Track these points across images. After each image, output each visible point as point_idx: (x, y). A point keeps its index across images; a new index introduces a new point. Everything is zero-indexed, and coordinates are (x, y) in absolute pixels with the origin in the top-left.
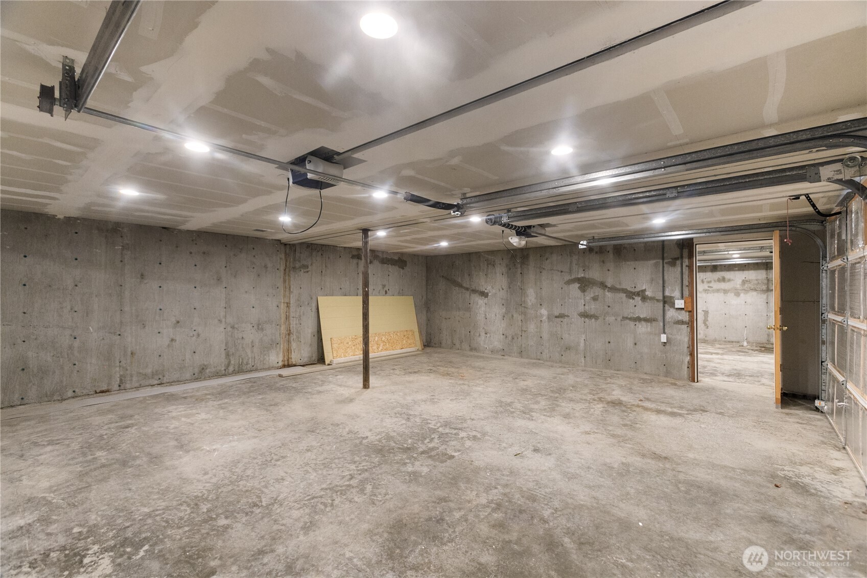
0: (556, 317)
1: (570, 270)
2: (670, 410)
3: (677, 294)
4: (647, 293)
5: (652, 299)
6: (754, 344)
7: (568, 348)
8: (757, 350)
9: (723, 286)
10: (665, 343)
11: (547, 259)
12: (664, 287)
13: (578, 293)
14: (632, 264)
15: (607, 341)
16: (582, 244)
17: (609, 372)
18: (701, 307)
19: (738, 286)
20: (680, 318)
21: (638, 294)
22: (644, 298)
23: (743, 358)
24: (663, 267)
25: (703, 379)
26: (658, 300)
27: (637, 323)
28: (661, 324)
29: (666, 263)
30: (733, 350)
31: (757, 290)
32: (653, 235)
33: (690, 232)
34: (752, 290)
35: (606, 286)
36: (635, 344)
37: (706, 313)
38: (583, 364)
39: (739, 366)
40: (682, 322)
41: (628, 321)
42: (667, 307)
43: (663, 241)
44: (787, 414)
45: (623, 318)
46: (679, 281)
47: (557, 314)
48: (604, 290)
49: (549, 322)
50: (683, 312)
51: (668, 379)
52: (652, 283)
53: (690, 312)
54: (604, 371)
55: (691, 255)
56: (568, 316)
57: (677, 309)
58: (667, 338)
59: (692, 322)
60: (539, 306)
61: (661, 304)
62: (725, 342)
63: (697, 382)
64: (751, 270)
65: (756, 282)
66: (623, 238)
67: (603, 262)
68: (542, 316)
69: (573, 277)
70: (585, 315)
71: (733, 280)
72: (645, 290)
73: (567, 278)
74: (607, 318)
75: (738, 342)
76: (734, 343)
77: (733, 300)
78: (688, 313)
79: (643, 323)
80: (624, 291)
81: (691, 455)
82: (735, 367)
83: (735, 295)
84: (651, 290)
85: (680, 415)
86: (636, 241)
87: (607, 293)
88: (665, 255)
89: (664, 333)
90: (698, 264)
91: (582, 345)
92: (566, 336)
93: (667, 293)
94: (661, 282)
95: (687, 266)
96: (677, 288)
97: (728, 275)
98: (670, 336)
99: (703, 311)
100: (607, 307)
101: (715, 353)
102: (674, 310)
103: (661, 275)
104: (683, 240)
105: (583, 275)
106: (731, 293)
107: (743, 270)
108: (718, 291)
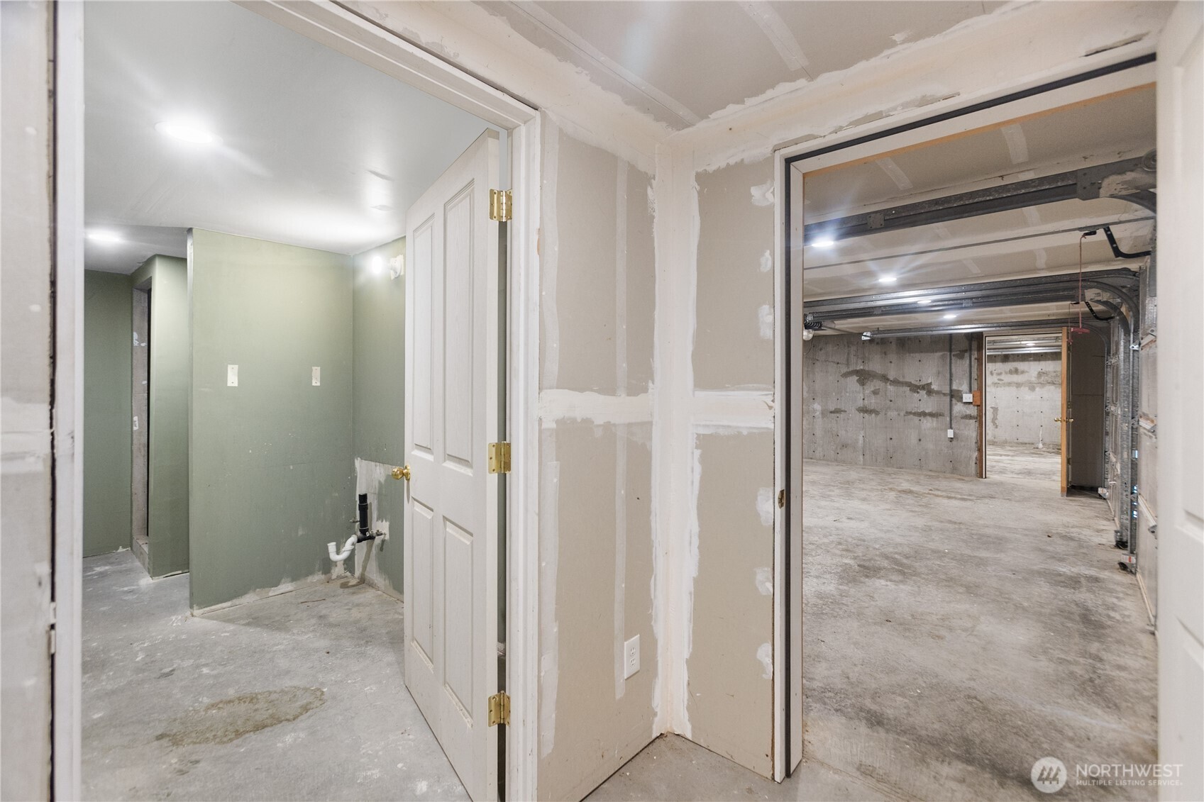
0: (831, 412)
1: (848, 362)
2: (960, 496)
3: (965, 387)
4: (933, 387)
5: (938, 393)
6: (1051, 446)
7: (844, 446)
8: (1053, 452)
9: (1015, 378)
10: (951, 438)
11: (821, 350)
12: (951, 380)
13: (857, 387)
14: (918, 356)
15: (889, 438)
16: (865, 336)
17: (890, 470)
18: (990, 402)
19: (1033, 379)
20: (968, 412)
21: (923, 387)
22: (930, 392)
23: (1037, 459)
24: (951, 359)
25: (991, 476)
26: (945, 394)
27: (922, 418)
28: (948, 419)
29: (954, 355)
30: (1026, 452)
31: (1054, 384)
32: (942, 328)
33: (980, 326)
34: (1049, 383)
35: (888, 379)
36: (920, 440)
37: (995, 410)
38: (862, 462)
39: (1031, 466)
40: (970, 417)
41: (912, 416)
42: (954, 401)
43: (951, 335)
44: (1071, 500)
45: (907, 412)
46: (967, 375)
47: (832, 409)
48: (886, 383)
49: (823, 418)
50: (971, 406)
51: (954, 475)
52: (938, 376)
53: (978, 406)
54: (886, 468)
55: (980, 348)
56: (846, 411)
57: (965, 403)
58: (954, 433)
59: (981, 417)
60: (812, 400)
61: (948, 399)
62: (1018, 443)
63: (986, 478)
64: (1049, 360)
65: (1055, 374)
66: (910, 330)
67: (885, 353)
68: (814, 411)
69: (851, 369)
70: (864, 410)
71: (1027, 372)
72: (931, 383)
73: (844, 370)
74: (889, 413)
75: (1033, 444)
76: (1028, 445)
77: (1027, 396)
78: (976, 408)
79: (929, 418)
80: (909, 384)
81: (981, 522)
82: (1026, 467)
83: (1029, 389)
84: (937, 384)
85: (970, 500)
86: (924, 333)
87: (889, 387)
88: (953, 347)
89: (951, 428)
90: (987, 354)
91: (861, 441)
92: (842, 433)
93: (955, 387)
94: (948, 376)
95: (975, 359)
96: (965, 382)
97: (1021, 366)
98: (957, 431)
99: (992, 408)
100: (888, 402)
101: (1005, 455)
102: (962, 404)
103: (948, 368)
104: (972, 333)
105: (862, 367)
106: (1025, 386)
107: (1039, 360)
108: (1009, 384)
